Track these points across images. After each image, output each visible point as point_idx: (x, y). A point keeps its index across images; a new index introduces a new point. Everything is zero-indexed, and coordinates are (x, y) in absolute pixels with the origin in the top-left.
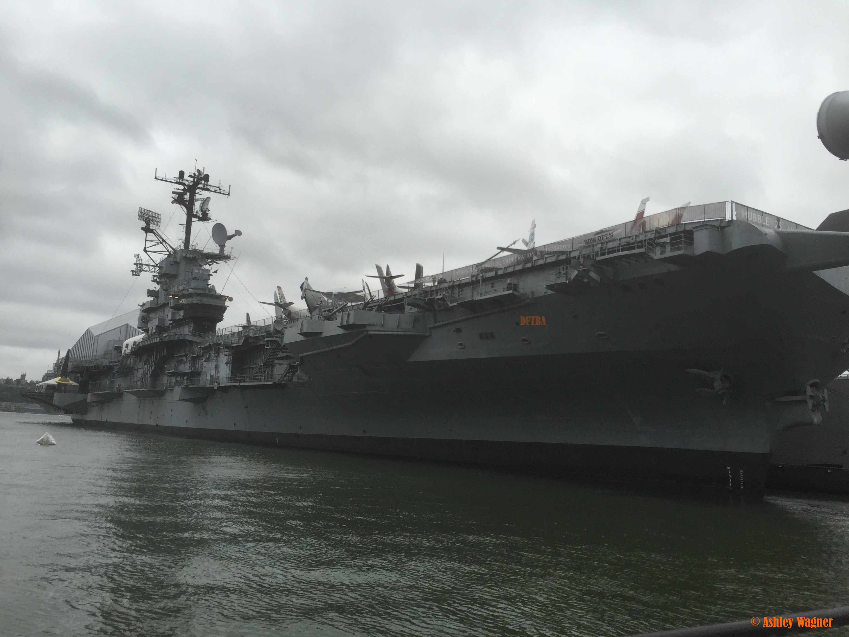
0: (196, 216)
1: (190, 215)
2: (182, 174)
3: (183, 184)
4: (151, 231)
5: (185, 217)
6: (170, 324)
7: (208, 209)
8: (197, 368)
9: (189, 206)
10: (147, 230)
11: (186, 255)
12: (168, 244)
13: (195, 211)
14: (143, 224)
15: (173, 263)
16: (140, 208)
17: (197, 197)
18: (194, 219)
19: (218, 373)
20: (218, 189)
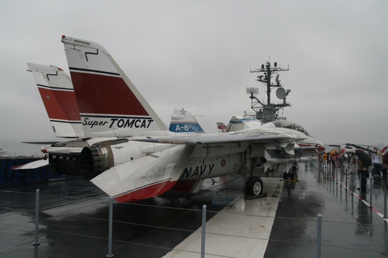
1: (269, 86)
2: (263, 66)
3: (264, 71)
4: (254, 98)
5: (267, 87)
9: (268, 81)
10: (252, 97)
13: (272, 83)
14: (250, 95)
16: (247, 88)
17: (272, 75)
18: (271, 87)
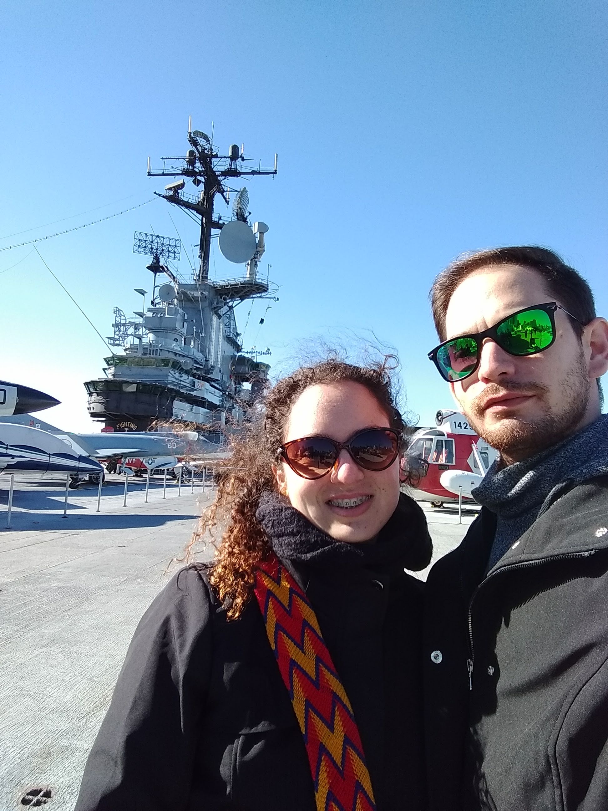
4: (162, 270)
10: (156, 268)
16: (138, 234)
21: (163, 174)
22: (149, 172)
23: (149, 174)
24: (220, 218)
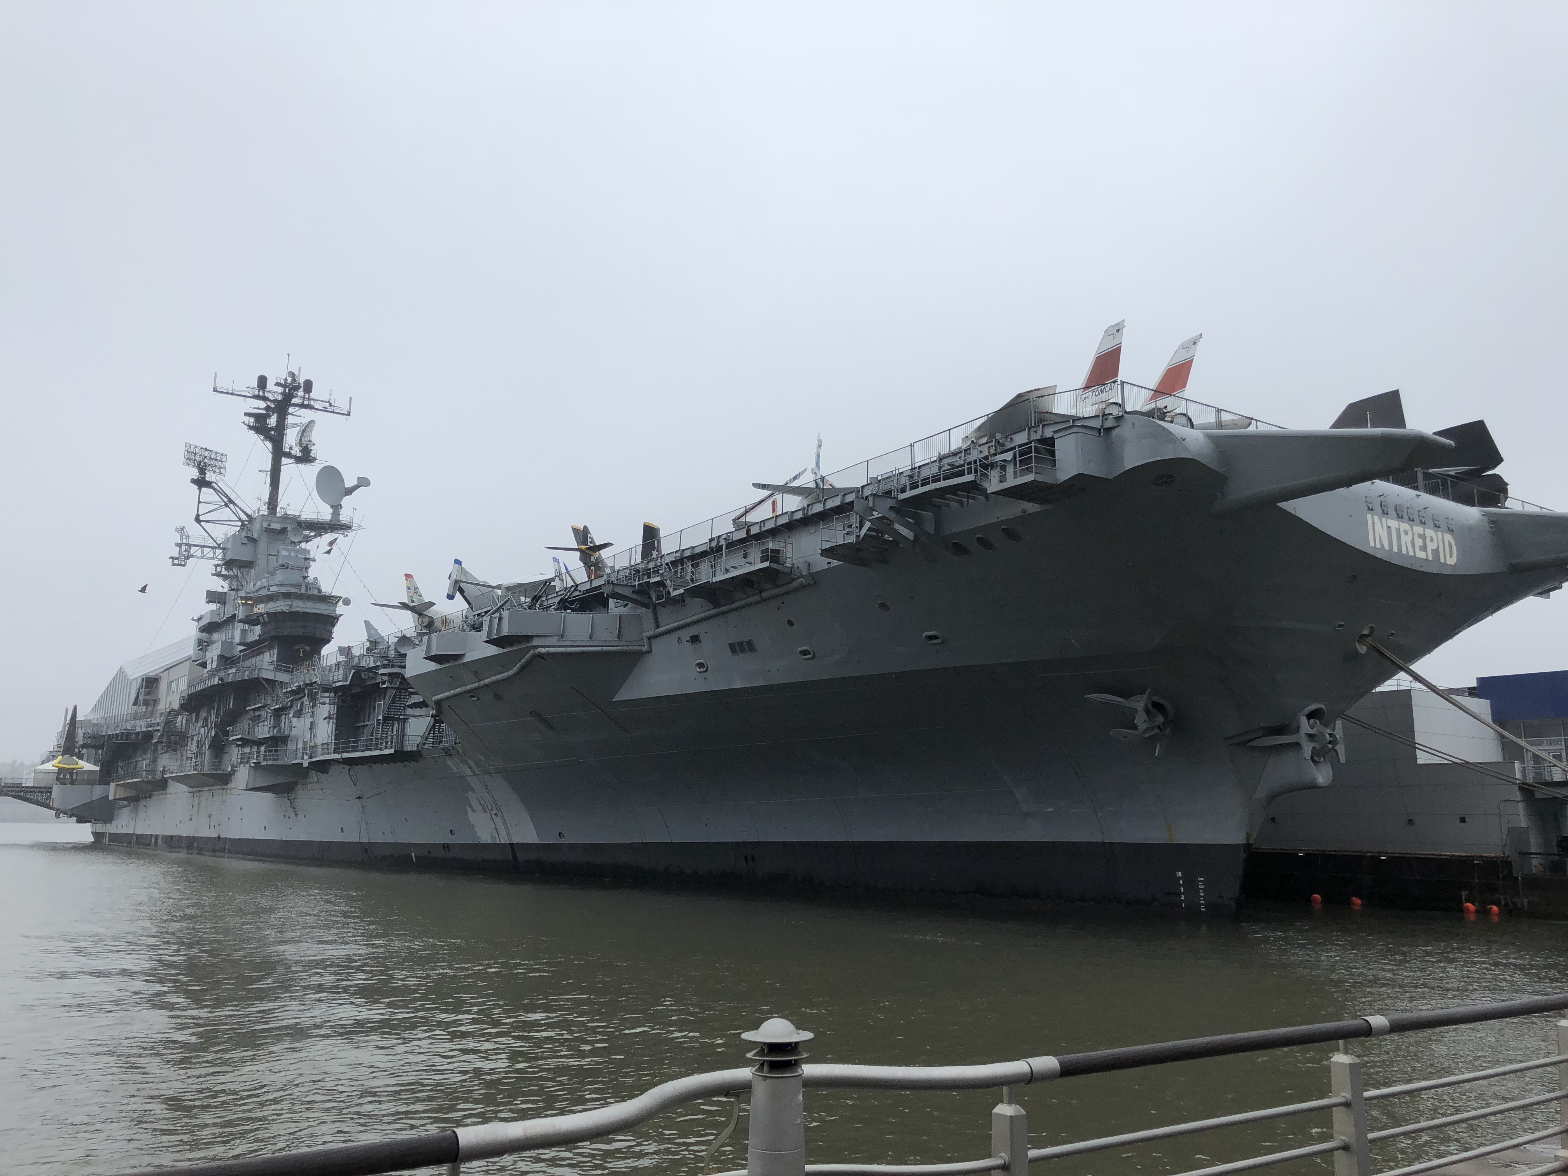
0: (288, 455)
1: (279, 453)
2: (262, 382)
3: (265, 399)
4: (209, 485)
5: (269, 456)
6: (240, 651)
7: (311, 441)
8: (282, 729)
9: (275, 437)
10: (201, 483)
11: (269, 525)
12: (238, 506)
13: (287, 446)
14: (195, 473)
15: (245, 541)
16: (188, 444)
17: (290, 420)
18: (284, 460)
19: (314, 736)
20: (328, 404)
21: (232, 394)
22: (214, 388)
23: (215, 390)
24: (291, 448)
